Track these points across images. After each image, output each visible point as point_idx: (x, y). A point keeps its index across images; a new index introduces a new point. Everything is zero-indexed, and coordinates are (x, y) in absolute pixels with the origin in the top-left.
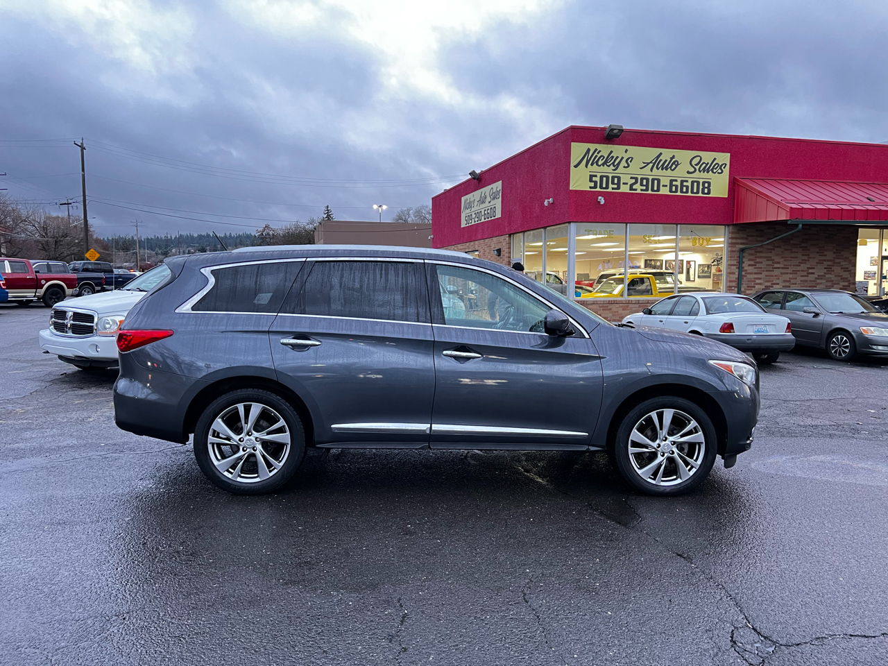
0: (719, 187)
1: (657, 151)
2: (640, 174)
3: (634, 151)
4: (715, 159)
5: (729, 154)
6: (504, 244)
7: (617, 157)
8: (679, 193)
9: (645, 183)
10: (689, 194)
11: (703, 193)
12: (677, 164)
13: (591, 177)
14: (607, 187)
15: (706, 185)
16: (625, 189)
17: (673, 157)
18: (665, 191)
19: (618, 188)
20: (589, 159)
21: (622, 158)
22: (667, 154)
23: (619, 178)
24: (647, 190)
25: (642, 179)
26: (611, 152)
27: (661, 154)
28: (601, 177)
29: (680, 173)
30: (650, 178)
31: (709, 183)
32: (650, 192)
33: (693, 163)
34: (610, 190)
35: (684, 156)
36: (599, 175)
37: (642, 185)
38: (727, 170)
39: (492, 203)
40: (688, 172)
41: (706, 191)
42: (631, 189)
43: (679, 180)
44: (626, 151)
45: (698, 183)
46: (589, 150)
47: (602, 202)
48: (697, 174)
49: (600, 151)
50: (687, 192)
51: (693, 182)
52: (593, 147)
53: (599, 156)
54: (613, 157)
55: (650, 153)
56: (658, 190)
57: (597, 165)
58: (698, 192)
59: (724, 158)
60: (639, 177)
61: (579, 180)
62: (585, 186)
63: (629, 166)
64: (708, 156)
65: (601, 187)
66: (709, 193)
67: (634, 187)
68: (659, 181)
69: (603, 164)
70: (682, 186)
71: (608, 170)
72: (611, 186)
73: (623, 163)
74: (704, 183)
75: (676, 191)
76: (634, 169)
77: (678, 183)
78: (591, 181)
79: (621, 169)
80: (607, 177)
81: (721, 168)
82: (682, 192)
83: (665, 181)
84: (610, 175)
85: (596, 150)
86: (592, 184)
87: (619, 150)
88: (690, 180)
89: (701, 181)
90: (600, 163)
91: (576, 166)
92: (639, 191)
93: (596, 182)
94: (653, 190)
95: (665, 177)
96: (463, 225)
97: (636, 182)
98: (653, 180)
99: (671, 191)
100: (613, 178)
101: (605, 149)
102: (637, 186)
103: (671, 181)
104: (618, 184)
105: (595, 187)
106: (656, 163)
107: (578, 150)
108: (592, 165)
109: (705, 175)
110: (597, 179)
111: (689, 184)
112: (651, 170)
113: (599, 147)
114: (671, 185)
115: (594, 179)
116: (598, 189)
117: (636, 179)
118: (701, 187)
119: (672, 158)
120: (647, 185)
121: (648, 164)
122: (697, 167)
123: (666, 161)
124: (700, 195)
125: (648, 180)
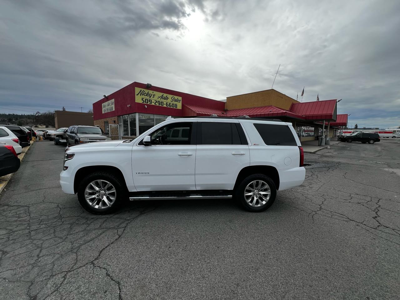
0: (179, 106)
2: (158, 100)
3: (155, 93)
4: (178, 98)
6: (116, 119)
7: (150, 94)
8: (169, 107)
10: (172, 107)
12: (168, 98)
13: (142, 99)
14: (148, 103)
16: (153, 104)
17: (167, 96)
18: (165, 106)
19: (151, 103)
20: (141, 93)
21: (152, 94)
22: (165, 95)
23: (151, 100)
25: (158, 102)
26: (148, 92)
27: (163, 95)
29: (169, 101)
30: (161, 101)
31: (177, 105)
32: (160, 106)
33: (173, 98)
34: (148, 104)
35: (170, 96)
36: (145, 99)
37: (158, 103)
38: (181, 102)
39: (112, 106)
40: (171, 101)
42: (155, 104)
43: (169, 103)
44: (153, 92)
46: (141, 90)
47: (146, 107)
48: (173, 102)
49: (145, 91)
51: (172, 104)
52: (142, 90)
53: (144, 93)
54: (149, 94)
55: (161, 94)
56: (163, 105)
59: (180, 98)
61: (138, 99)
62: (141, 102)
63: (154, 97)
64: (176, 97)
65: (146, 102)
66: (177, 107)
67: (156, 104)
68: (163, 102)
69: (146, 95)
70: (170, 105)
71: (148, 98)
72: (149, 102)
73: (152, 96)
74: (175, 105)
76: (156, 98)
78: (142, 100)
79: (151, 98)
80: (148, 100)
81: (179, 101)
84: (149, 99)
85: (143, 91)
86: (143, 101)
87: (151, 92)
88: (172, 103)
89: (175, 104)
90: (145, 95)
91: (137, 95)
93: (144, 101)
95: (165, 102)
96: (103, 113)
97: (156, 102)
99: (166, 106)
100: (149, 100)
101: (146, 91)
103: (167, 103)
104: (151, 102)
105: (144, 102)
106: (162, 97)
107: (137, 90)
108: (142, 95)
109: (175, 102)
112: (161, 99)
113: (145, 90)
114: (167, 104)
115: (143, 100)
116: (145, 103)
117: (156, 101)
120: (160, 104)
121: (160, 97)
122: (173, 100)
123: (165, 97)
124: (174, 108)
125: (160, 102)
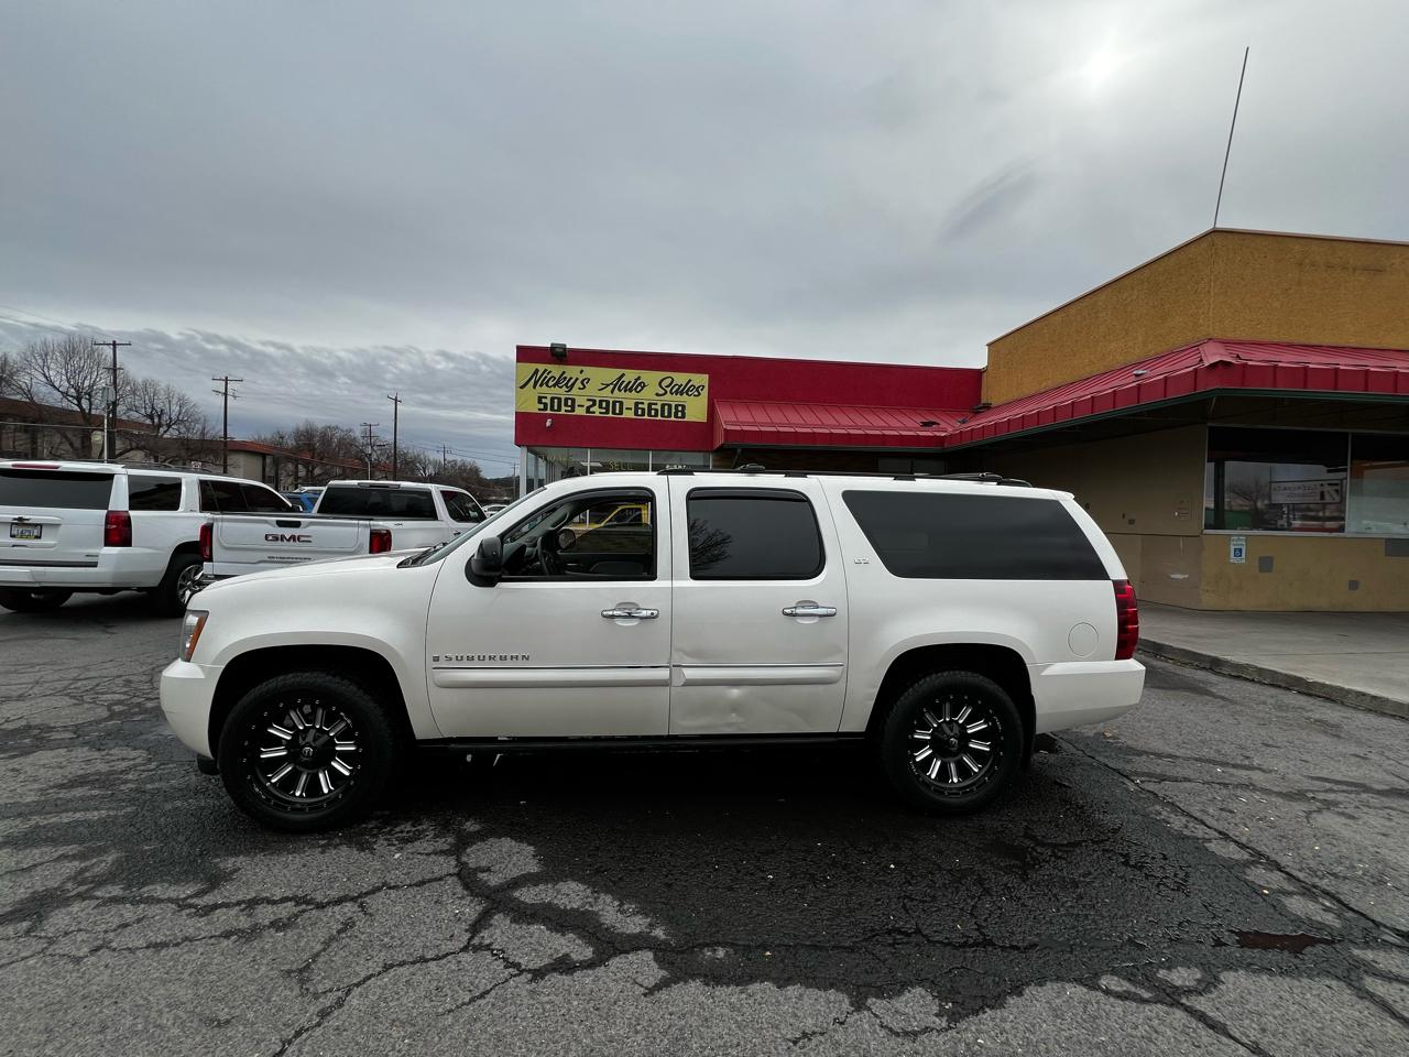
0: (696, 410)
1: (618, 372)
2: (598, 396)
3: (590, 371)
4: (690, 381)
5: (707, 376)
7: (571, 378)
8: (646, 417)
9: (604, 405)
10: (659, 418)
11: (676, 416)
12: (643, 386)
13: (540, 399)
14: (559, 409)
15: (680, 408)
16: (580, 411)
17: (639, 378)
18: (629, 414)
19: (573, 410)
20: (538, 380)
21: (577, 379)
22: (630, 375)
23: (573, 401)
24: (607, 412)
25: (601, 402)
26: (564, 373)
27: (623, 375)
28: (552, 399)
29: (648, 395)
30: (611, 400)
31: (683, 407)
32: (610, 415)
33: (663, 385)
34: (562, 412)
35: (651, 377)
36: (549, 397)
37: (600, 407)
38: (705, 393)
40: (657, 395)
41: (680, 415)
42: (588, 411)
43: (646, 403)
44: (581, 372)
45: (670, 406)
46: (537, 371)
48: (668, 397)
49: (550, 372)
50: (656, 415)
51: (663, 406)
52: (541, 367)
53: (549, 376)
54: (565, 378)
55: (611, 374)
56: (621, 413)
57: (547, 385)
58: (670, 416)
59: (702, 379)
60: (598, 399)
61: (526, 402)
62: (533, 408)
63: (585, 387)
64: (681, 378)
65: (552, 409)
66: (683, 416)
67: (592, 410)
68: (621, 403)
69: (554, 386)
70: (650, 409)
71: (561, 392)
72: (564, 408)
73: (578, 384)
74: (677, 406)
75: (643, 414)
76: (591, 389)
77: (646, 407)
78: (540, 402)
79: (575, 390)
80: (559, 399)
81: (697, 390)
82: (649, 415)
83: (629, 403)
84: (563, 397)
85: (545, 370)
86: (542, 406)
87: (572, 371)
88: (660, 403)
89: (673, 404)
90: (551, 383)
91: (522, 387)
92: (597, 414)
93: (545, 404)
94: (614, 413)
95: (629, 400)
97: (594, 404)
98: (614, 403)
99: (636, 414)
100: (566, 400)
101: (556, 370)
102: (596, 409)
103: (637, 404)
104: (573, 406)
105: (545, 409)
106: (618, 384)
107: (524, 370)
108: (541, 385)
109: (678, 398)
110: (548, 401)
111: (659, 407)
112: (612, 392)
113: (549, 367)
114: (637, 408)
115: (544, 401)
116: (549, 411)
117: (594, 401)
118: (673, 411)
119: (636, 380)
120: (607, 409)
121: (608, 385)
122: (668, 389)
123: (630, 382)
124: (673, 418)
125: (608, 402)
